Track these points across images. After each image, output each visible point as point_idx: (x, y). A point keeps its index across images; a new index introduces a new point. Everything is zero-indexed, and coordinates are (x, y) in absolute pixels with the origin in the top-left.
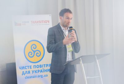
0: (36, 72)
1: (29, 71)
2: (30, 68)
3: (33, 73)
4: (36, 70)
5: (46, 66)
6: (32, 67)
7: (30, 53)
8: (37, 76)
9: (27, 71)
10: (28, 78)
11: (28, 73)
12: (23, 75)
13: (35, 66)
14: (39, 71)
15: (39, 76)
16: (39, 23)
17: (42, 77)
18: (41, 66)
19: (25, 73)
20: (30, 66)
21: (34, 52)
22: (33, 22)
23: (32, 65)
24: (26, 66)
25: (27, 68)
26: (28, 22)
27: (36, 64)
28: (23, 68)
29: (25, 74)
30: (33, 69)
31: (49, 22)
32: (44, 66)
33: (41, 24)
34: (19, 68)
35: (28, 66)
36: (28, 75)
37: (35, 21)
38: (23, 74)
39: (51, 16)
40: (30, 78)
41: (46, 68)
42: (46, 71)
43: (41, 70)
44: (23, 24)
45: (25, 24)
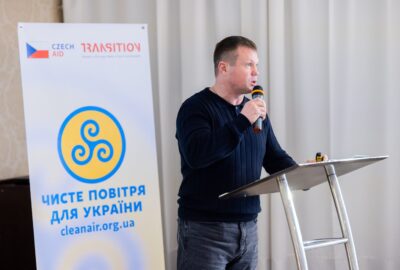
0: (96, 211)
1: (75, 210)
2: (79, 200)
3: (86, 216)
4: (99, 207)
5: (128, 191)
6: (85, 196)
7: (79, 151)
8: (101, 227)
9: (66, 211)
10: (71, 231)
11: (70, 215)
12: (56, 223)
13: (93, 194)
14: (108, 207)
15: (106, 227)
16: (108, 50)
17: (116, 229)
18: (112, 193)
19: (60, 216)
20: (79, 195)
21: (92, 145)
22: (89, 48)
23: (86, 188)
24: (65, 194)
25: (67, 198)
26: (72, 46)
27: (98, 187)
28: (56, 198)
29: (62, 218)
30: (87, 203)
31: (139, 49)
32: (122, 192)
33: (112, 53)
34: (41, 200)
35: (72, 194)
36: (72, 223)
37: (95, 45)
38: (56, 218)
39: (146, 29)
40: (78, 232)
41: (129, 199)
42: (128, 208)
43: (114, 206)
44: (54, 54)
45: (61, 55)
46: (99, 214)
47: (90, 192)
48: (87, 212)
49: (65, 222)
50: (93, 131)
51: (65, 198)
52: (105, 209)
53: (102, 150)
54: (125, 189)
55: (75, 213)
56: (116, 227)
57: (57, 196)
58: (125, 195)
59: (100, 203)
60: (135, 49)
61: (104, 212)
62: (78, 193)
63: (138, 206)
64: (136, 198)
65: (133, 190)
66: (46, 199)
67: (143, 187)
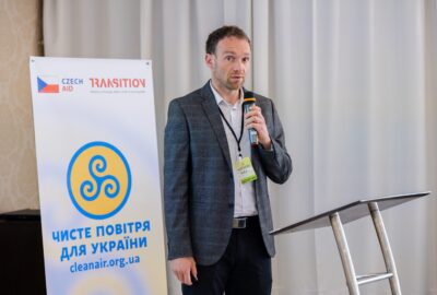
0: (103, 248)
1: (84, 246)
2: (87, 237)
3: (94, 253)
4: (106, 243)
5: (134, 227)
6: (93, 232)
7: (87, 187)
8: (108, 263)
9: (75, 247)
10: (80, 268)
11: (79, 252)
12: (66, 260)
13: (100, 230)
14: (115, 243)
15: (113, 263)
16: (115, 85)
17: (122, 265)
18: (119, 229)
19: (69, 252)
21: (100, 181)
22: (97, 83)
23: (94, 224)
24: (74, 231)
25: (76, 234)
26: (81, 81)
27: (105, 223)
28: (65, 235)
29: (71, 255)
30: (95, 239)
31: (144, 85)
32: (128, 228)
33: (119, 89)
34: (52, 237)
35: (80, 230)
37: (103, 80)
38: (65, 255)
39: (150, 65)
40: (86, 269)
41: (134, 235)
42: (133, 244)
43: (121, 242)
44: (64, 89)
45: (70, 89)
46: (106, 251)
47: (98, 228)
48: (95, 249)
49: (74, 259)
50: (101, 167)
51: (74, 235)
52: (112, 244)
53: (109, 186)
54: (130, 224)
55: (83, 250)
56: (122, 263)
57: (66, 232)
58: (131, 231)
59: (107, 238)
60: (141, 85)
61: (111, 248)
62: (86, 229)
63: (143, 242)
64: (141, 234)
65: (138, 226)
66: (56, 236)
67: (148, 222)
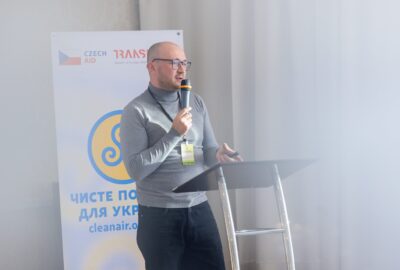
0: (125, 211)
1: (105, 209)
2: (108, 200)
3: (116, 215)
4: (128, 207)
6: (115, 196)
8: (130, 226)
9: (96, 210)
10: (99, 229)
11: (99, 213)
12: (84, 220)
13: (123, 194)
16: (141, 56)
19: (89, 214)
20: (109, 194)
22: (122, 55)
23: (116, 188)
24: (94, 193)
25: (96, 197)
26: (105, 53)
27: (128, 188)
28: (84, 197)
29: (91, 216)
30: (116, 202)
34: (70, 198)
35: (101, 194)
36: (102, 221)
37: (128, 51)
38: (84, 216)
39: (182, 34)
40: (106, 230)
44: (86, 61)
45: (93, 61)
46: (129, 214)
47: (120, 192)
48: (117, 212)
49: (93, 220)
51: (94, 197)
52: (136, 208)
55: (104, 212)
57: (86, 195)
59: (130, 203)
61: (134, 212)
62: (108, 193)
66: (74, 197)
